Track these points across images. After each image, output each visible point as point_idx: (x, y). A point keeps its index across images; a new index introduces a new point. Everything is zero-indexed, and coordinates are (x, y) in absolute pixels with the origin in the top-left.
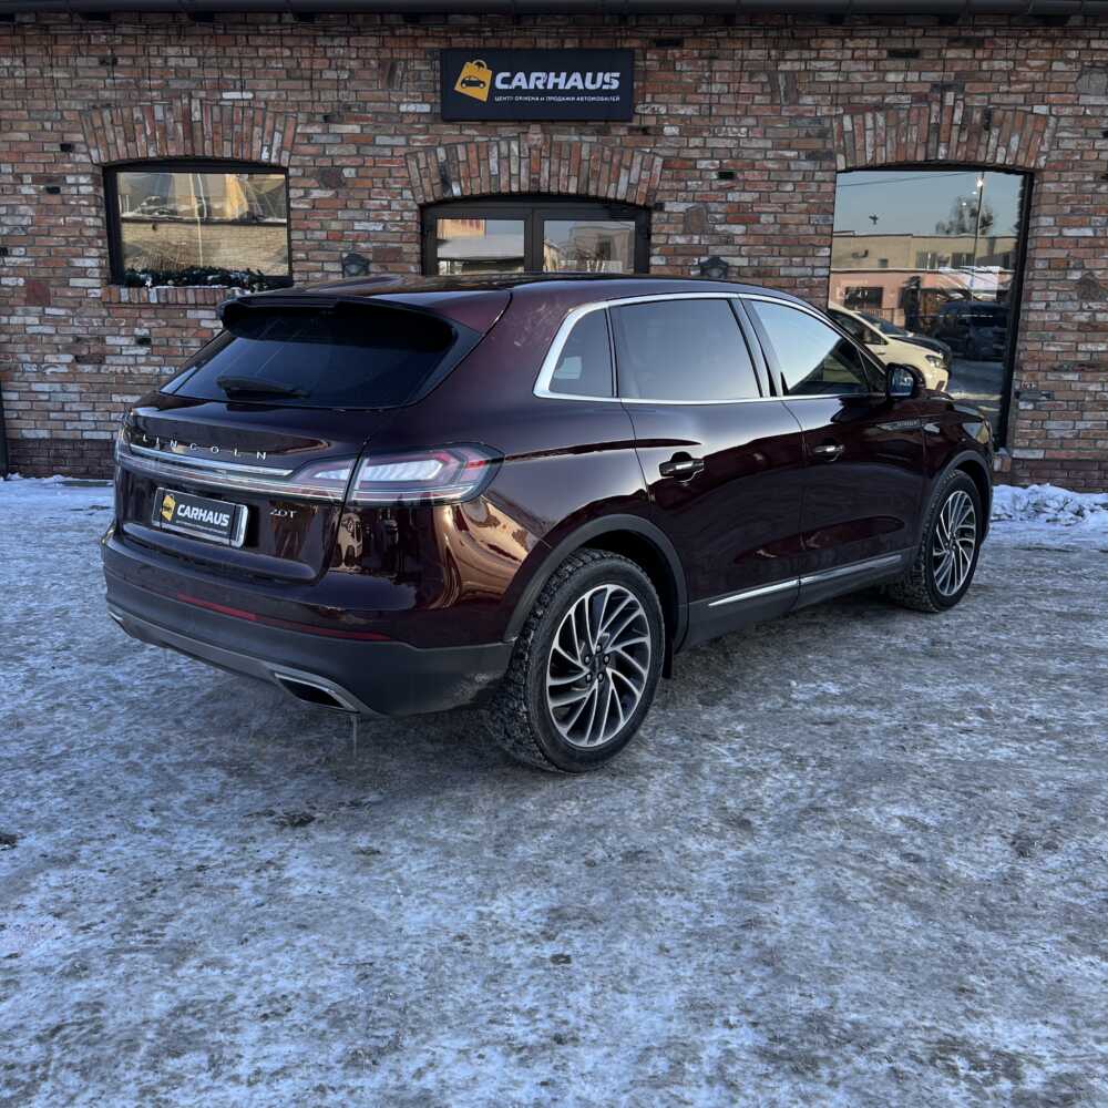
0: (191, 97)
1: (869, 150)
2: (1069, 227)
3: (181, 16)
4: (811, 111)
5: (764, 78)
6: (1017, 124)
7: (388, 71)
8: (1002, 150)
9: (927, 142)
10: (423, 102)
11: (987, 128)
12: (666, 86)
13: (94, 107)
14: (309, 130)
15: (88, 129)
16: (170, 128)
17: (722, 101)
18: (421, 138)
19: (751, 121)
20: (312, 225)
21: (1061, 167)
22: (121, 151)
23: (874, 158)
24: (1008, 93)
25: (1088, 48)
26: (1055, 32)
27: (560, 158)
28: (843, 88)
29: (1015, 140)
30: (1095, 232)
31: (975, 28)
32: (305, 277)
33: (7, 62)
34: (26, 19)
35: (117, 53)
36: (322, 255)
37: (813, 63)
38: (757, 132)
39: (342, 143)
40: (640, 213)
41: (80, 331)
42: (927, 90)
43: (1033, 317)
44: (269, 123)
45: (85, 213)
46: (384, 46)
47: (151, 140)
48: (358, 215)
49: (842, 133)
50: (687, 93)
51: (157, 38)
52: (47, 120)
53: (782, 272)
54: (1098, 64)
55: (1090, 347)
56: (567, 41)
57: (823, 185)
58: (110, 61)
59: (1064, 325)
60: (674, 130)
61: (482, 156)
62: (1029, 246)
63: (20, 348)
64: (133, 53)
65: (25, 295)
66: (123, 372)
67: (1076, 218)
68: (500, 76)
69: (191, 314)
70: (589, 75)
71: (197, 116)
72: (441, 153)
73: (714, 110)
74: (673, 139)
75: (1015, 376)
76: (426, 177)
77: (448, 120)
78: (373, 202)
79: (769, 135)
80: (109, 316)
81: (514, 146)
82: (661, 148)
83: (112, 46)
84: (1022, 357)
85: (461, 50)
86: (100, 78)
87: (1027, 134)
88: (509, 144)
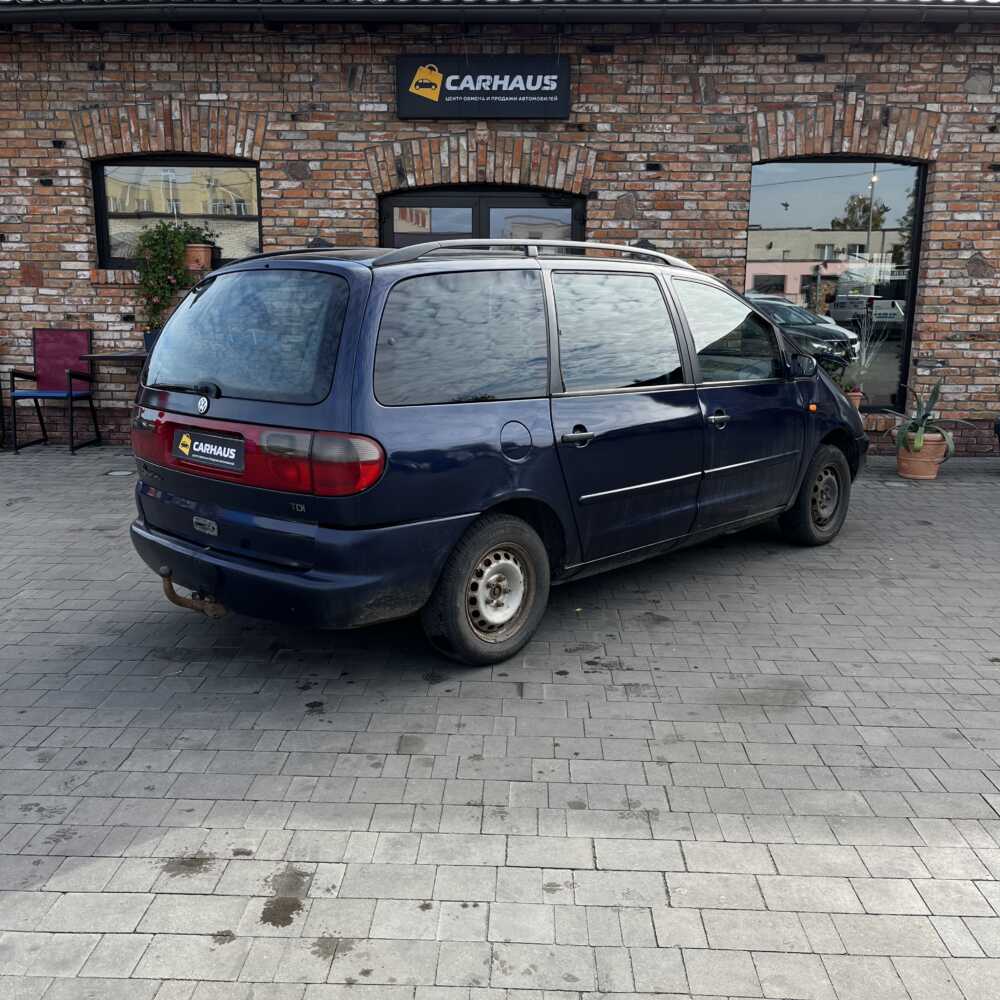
0: (171, 99)
1: (781, 144)
2: (960, 211)
3: (162, 25)
4: (728, 110)
5: (686, 80)
6: (913, 120)
7: (349, 75)
8: (899, 143)
9: (832, 138)
10: (381, 102)
11: (886, 124)
12: (599, 87)
13: (84, 108)
14: (278, 128)
15: (78, 127)
16: (153, 126)
17: (650, 100)
18: (379, 134)
19: (675, 119)
20: (282, 213)
21: (952, 159)
22: (108, 147)
23: (785, 151)
24: (902, 93)
25: (975, 53)
26: (945, 38)
27: (505, 152)
28: (759, 89)
29: (910, 135)
30: (983, 216)
31: (874, 35)
33: (5, 68)
34: (22, 28)
35: (104, 59)
36: (290, 240)
37: (730, 67)
38: (680, 128)
39: (308, 138)
40: (575, 201)
41: (70, 309)
42: (831, 90)
43: (928, 292)
44: (242, 122)
45: (76, 203)
46: (345, 52)
47: (135, 137)
48: (321, 203)
49: (756, 129)
50: (617, 94)
51: (140, 45)
52: (42, 119)
53: (704, 254)
54: (984, 67)
55: (980, 319)
56: (510, 47)
57: (742, 175)
58: (98, 66)
59: (957, 299)
60: (607, 127)
61: (434, 150)
62: (924, 229)
63: (16, 324)
64: (120, 59)
65: (20, 277)
66: (109, 347)
67: (967, 204)
68: (450, 79)
70: (530, 78)
71: (176, 115)
72: (397, 148)
73: (642, 109)
74: (605, 135)
75: (913, 346)
76: (383, 169)
77: (404, 119)
78: (336, 192)
79: (691, 131)
80: (97, 295)
81: (463, 141)
82: (594, 143)
83: (100, 53)
84: (919, 328)
85: (414, 55)
86: (88, 81)
87: (921, 129)
88: (458, 140)
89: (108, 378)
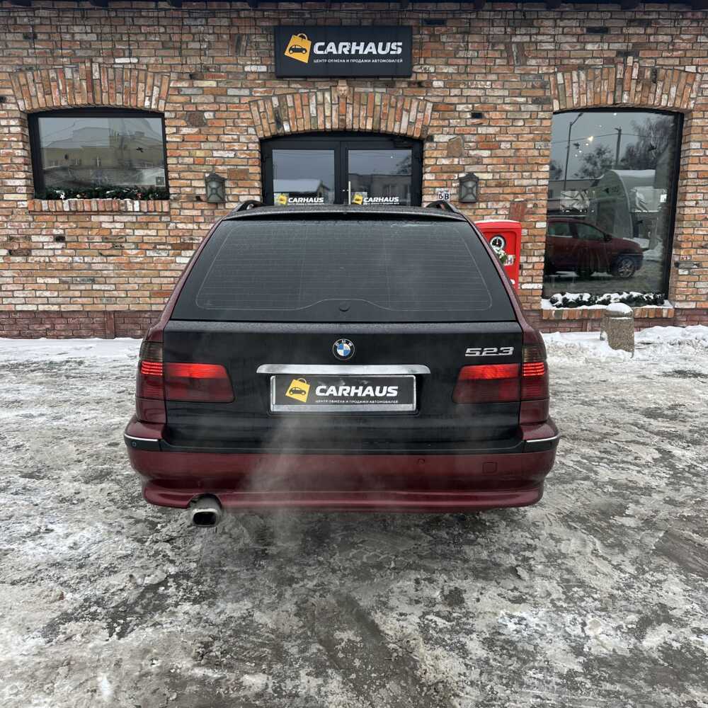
0: (92, 62)
1: (575, 96)
3: (83, 3)
4: (534, 70)
5: (502, 47)
6: (675, 79)
7: (236, 44)
8: (665, 97)
9: (614, 92)
10: (262, 64)
11: (655, 81)
12: (434, 52)
13: (20, 69)
14: (179, 85)
15: (16, 85)
16: (77, 84)
17: (474, 63)
18: (260, 90)
19: (494, 77)
20: (183, 153)
21: (704, 108)
22: (41, 102)
23: (579, 103)
24: (668, 57)
26: (699, 15)
27: (360, 104)
28: (558, 54)
29: (673, 90)
31: (645, 12)
32: (178, 191)
35: (37, 31)
36: (190, 176)
37: (536, 37)
38: (498, 85)
39: (203, 93)
40: (415, 144)
41: (12, 232)
42: (613, 55)
43: (687, 211)
44: (150, 81)
45: (15, 147)
46: (232, 25)
47: (63, 93)
48: (216, 146)
49: (556, 85)
50: (449, 58)
51: (66, 19)
53: (516, 184)
57: (544, 121)
58: (31, 36)
61: (305, 102)
62: (682, 160)
64: (49, 31)
66: (44, 261)
68: (318, 45)
69: (94, 218)
70: (381, 45)
71: (96, 75)
72: (275, 101)
73: (468, 70)
74: (439, 90)
75: (674, 252)
76: (264, 118)
77: (280, 77)
78: (226, 136)
79: (507, 87)
80: (34, 221)
81: (327, 95)
82: (431, 96)
83: (33, 26)
84: (679, 239)
85: (289, 26)
86: (25, 49)
87: (681, 86)
88: (324, 94)
89: (44, 287)
